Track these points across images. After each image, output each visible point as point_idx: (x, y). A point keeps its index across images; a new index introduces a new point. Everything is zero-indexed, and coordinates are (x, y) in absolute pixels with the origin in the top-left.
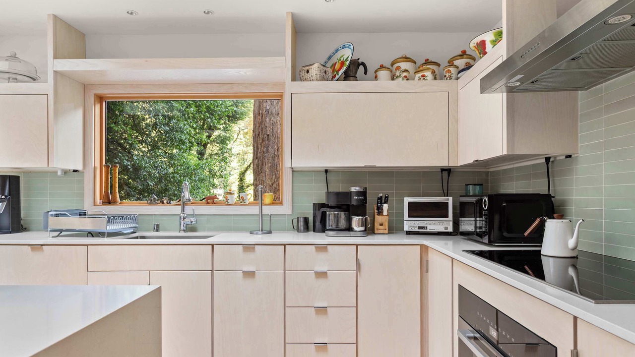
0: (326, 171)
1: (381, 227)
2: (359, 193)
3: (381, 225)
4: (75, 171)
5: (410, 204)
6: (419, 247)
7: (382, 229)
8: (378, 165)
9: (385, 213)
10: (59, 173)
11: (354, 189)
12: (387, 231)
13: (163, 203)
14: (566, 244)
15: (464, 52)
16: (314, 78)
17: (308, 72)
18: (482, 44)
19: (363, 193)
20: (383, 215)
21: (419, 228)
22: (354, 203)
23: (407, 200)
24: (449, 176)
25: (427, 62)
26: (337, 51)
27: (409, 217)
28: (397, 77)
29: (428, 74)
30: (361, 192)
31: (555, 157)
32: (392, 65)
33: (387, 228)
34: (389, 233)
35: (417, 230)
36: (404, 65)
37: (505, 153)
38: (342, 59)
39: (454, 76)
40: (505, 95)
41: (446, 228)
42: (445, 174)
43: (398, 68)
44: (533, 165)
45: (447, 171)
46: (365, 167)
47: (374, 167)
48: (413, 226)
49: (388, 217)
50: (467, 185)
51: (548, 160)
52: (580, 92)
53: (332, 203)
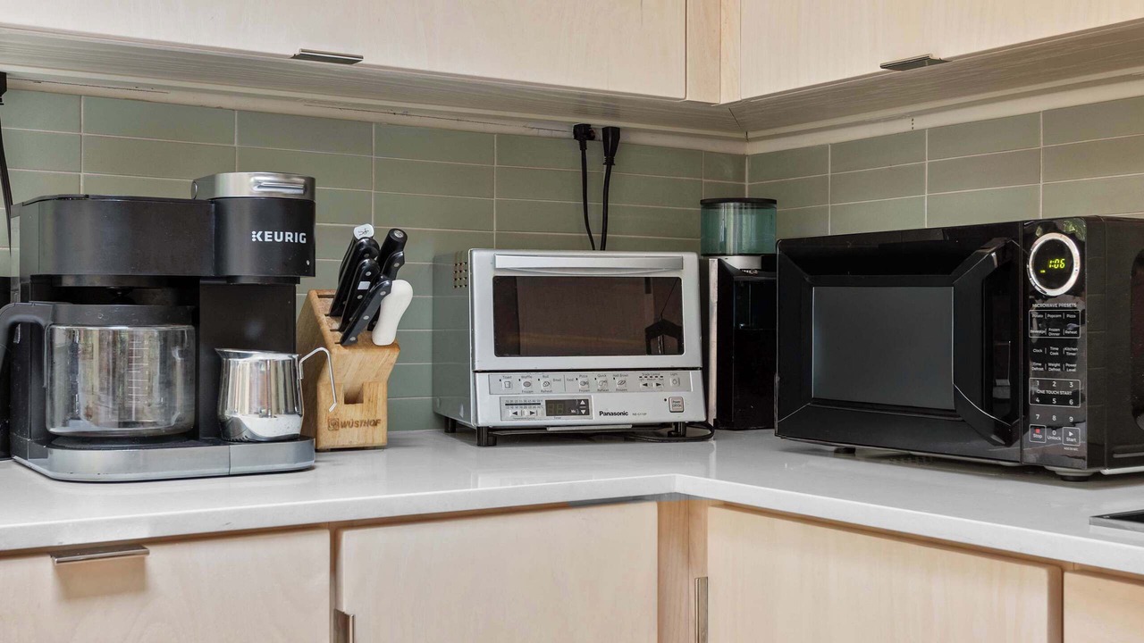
1: (353, 412)
2: (268, 211)
3: (353, 399)
5: (502, 286)
6: (651, 509)
7: (357, 424)
9: (386, 332)
11: (242, 185)
12: (379, 435)
19: (299, 213)
20: (370, 344)
21: (555, 407)
22: (242, 266)
23: (489, 264)
24: (610, 161)
27: (500, 351)
30: (286, 203)
33: (381, 414)
34: (391, 443)
35: (541, 419)
41: (678, 406)
42: (597, 151)
45: (603, 140)
48: (522, 398)
49: (393, 356)
50: (710, 205)
53: (87, 267)
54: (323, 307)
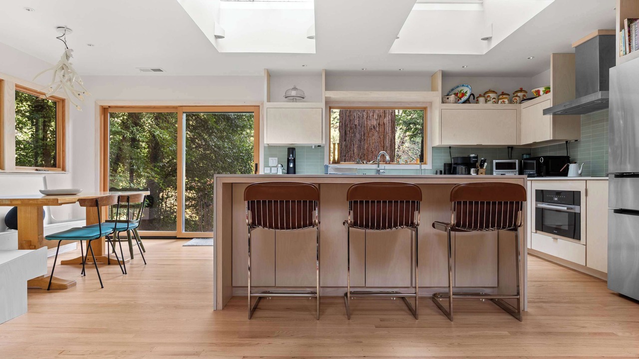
0: (450, 147)
2: (474, 157)
4: (318, 146)
5: (496, 163)
8: (483, 144)
9: (485, 168)
10: (313, 147)
11: (472, 155)
13: (363, 163)
14: (578, 172)
15: (521, 89)
16: (452, 102)
17: (448, 98)
18: (538, 92)
19: (476, 157)
20: (483, 168)
21: (502, 174)
22: (472, 162)
23: (495, 162)
24: (512, 150)
25: (503, 94)
26: (458, 87)
27: (496, 169)
28: (489, 101)
29: (506, 100)
31: (570, 141)
32: (484, 94)
36: (492, 95)
37: (552, 139)
38: (462, 92)
39: (518, 102)
40: (552, 116)
42: (510, 149)
43: (489, 96)
44: (559, 144)
45: (511, 148)
46: (477, 145)
47: (481, 145)
49: (485, 170)
50: (523, 155)
51: (567, 142)
52: (581, 115)
53: (459, 162)
54: (479, 166)
